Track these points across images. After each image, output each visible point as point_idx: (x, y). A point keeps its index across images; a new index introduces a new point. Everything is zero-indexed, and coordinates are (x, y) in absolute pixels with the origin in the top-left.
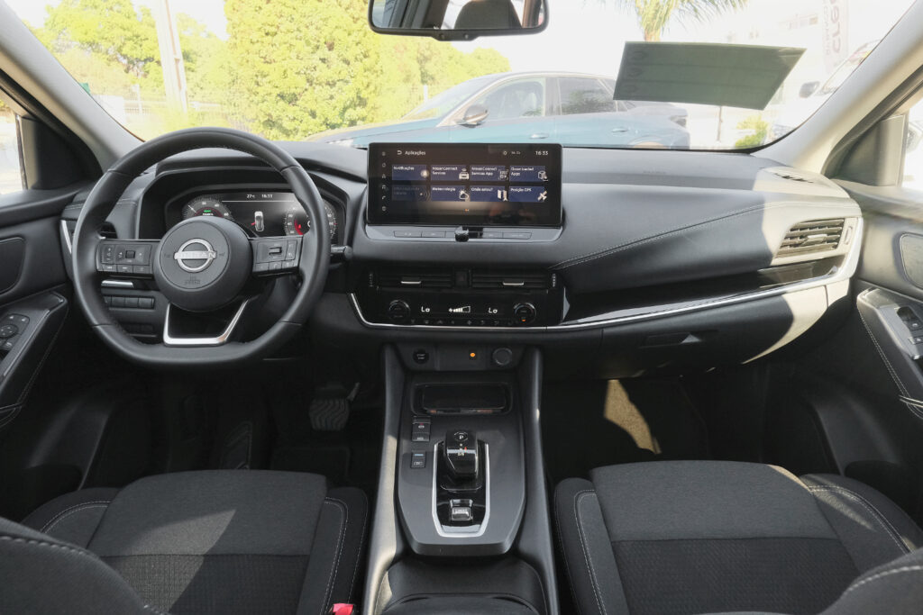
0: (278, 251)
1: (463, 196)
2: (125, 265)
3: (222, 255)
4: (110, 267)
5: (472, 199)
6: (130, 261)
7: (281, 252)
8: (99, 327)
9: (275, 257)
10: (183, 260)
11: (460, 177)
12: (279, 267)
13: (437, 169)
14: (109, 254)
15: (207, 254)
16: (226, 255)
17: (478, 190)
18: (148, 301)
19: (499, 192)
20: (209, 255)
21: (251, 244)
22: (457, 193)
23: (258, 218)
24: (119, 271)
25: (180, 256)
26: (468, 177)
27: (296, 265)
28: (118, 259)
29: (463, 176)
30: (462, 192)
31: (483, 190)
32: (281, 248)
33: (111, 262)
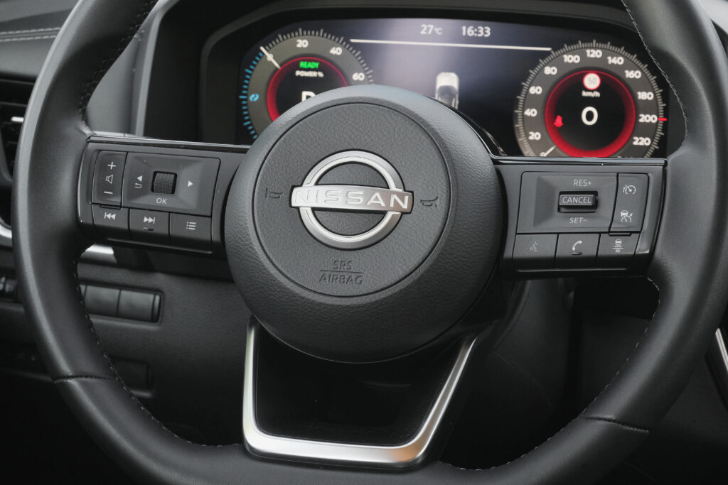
0: (587, 201)
2: (151, 210)
3: (430, 203)
4: (111, 216)
6: (162, 201)
7: (595, 205)
8: (73, 382)
9: (577, 221)
10: (314, 210)
12: (590, 251)
14: (109, 179)
15: (387, 201)
16: (441, 204)
18: (144, 300)
20: (393, 200)
21: (499, 174)
24: (134, 227)
25: (307, 197)
27: (643, 248)
28: (134, 194)
32: (595, 193)
33: (116, 200)
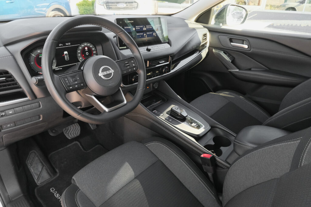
1: (145, 36)
2: (76, 85)
4: (71, 88)
5: (148, 37)
9: (128, 67)
11: (144, 29)
13: (137, 27)
14: (67, 82)
17: (149, 33)
19: (154, 33)
20: (112, 71)
22: (143, 35)
23: (66, 54)
26: (146, 29)
29: (145, 29)
30: (145, 35)
31: (150, 33)
33: (70, 85)
